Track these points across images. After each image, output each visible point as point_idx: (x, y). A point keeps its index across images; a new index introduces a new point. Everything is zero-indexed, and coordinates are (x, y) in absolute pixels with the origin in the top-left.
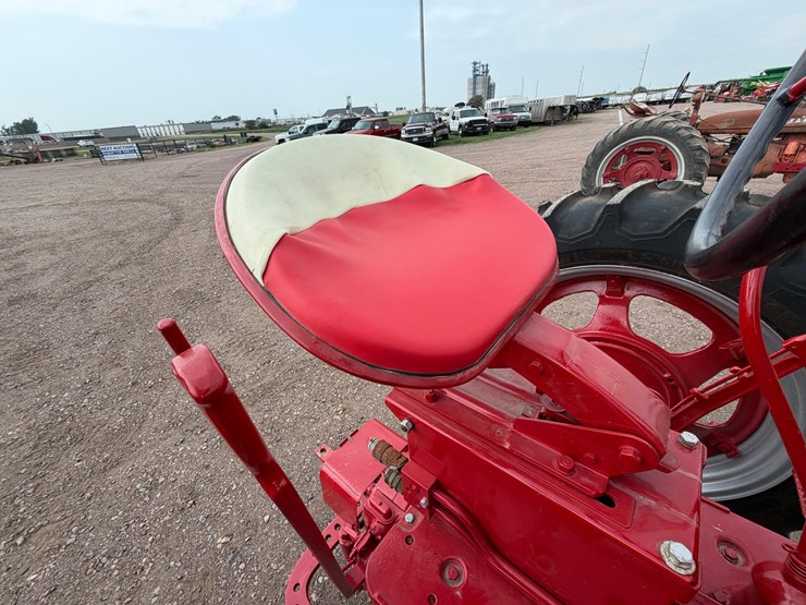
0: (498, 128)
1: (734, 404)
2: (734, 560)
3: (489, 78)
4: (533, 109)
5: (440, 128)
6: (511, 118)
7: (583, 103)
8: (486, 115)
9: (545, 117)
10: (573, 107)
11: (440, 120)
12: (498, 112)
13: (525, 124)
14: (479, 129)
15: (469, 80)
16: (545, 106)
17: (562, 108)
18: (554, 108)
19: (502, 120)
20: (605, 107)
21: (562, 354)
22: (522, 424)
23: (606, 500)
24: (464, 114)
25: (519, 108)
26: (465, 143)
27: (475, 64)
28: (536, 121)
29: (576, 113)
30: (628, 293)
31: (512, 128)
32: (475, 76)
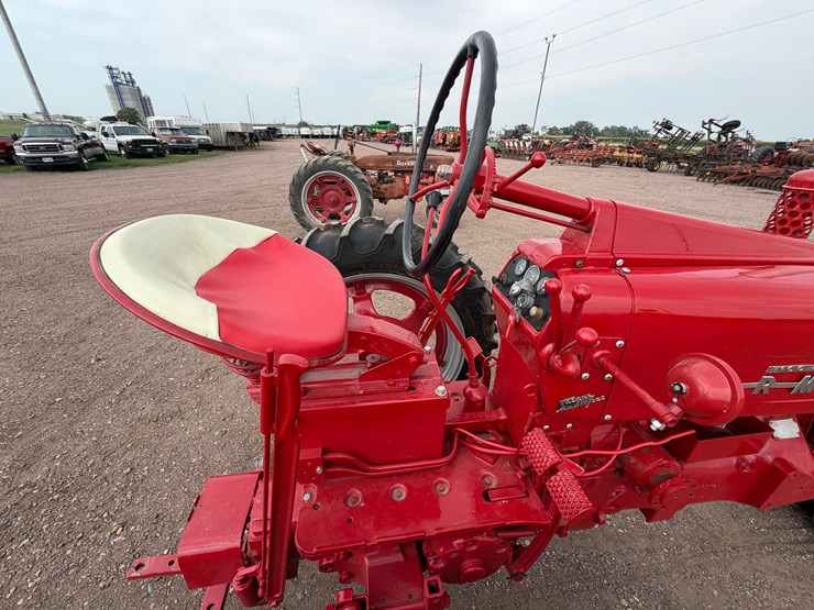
0: (175, 150)
1: (434, 332)
2: (458, 400)
3: (139, 90)
4: (211, 132)
5: (87, 146)
6: (189, 141)
7: (261, 131)
8: (154, 135)
9: (227, 142)
10: (251, 135)
11: (85, 137)
12: (169, 133)
13: (207, 147)
14: (150, 150)
15: (108, 87)
16: (223, 131)
17: (241, 135)
18: (233, 133)
19: (178, 142)
20: (280, 136)
21: (372, 328)
22: (362, 378)
23: (412, 388)
24: (120, 131)
25: (194, 130)
26: (136, 166)
27: (110, 69)
28: (218, 145)
29: (257, 140)
30: (368, 291)
31: (194, 151)
32: (117, 85)
